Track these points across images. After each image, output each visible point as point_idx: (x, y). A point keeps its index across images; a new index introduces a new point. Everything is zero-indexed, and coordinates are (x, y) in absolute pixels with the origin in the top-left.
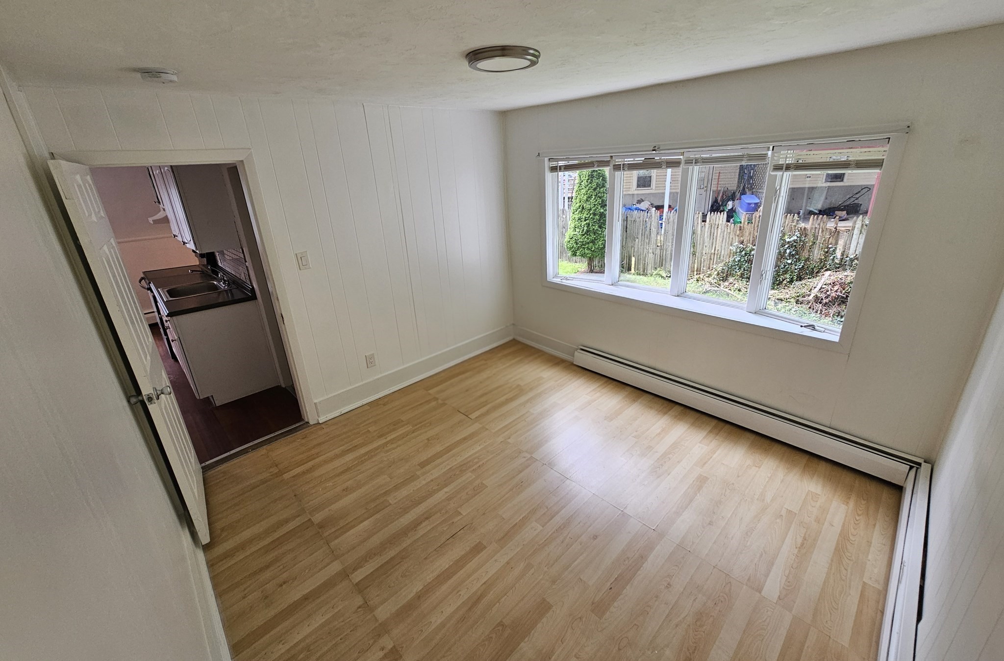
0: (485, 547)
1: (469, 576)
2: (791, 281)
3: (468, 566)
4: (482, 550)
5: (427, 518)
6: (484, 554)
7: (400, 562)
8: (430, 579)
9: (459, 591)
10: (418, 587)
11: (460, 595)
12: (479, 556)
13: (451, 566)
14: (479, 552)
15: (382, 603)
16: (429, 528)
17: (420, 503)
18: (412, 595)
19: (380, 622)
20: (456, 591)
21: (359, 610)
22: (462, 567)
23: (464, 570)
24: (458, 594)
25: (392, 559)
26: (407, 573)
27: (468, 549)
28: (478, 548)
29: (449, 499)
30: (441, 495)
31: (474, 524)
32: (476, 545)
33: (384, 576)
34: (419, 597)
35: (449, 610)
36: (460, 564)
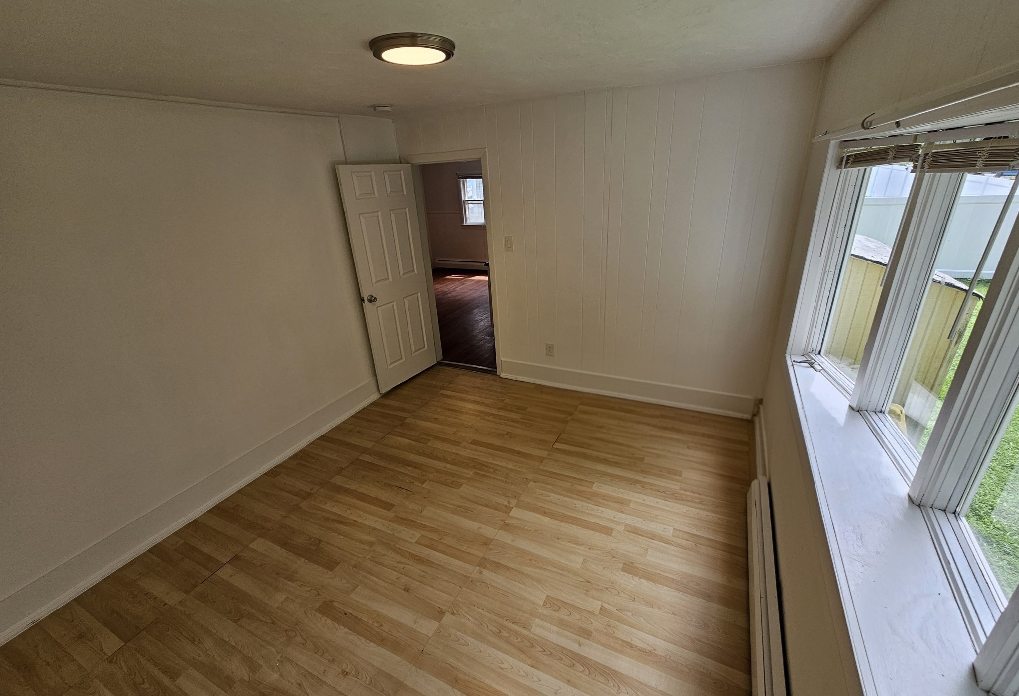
0: (389, 510)
1: (362, 510)
4: (386, 509)
7: (375, 471)
9: (350, 509)
10: (354, 487)
11: (347, 511)
12: (381, 509)
13: (371, 497)
14: (384, 508)
15: (345, 475)
16: (406, 472)
18: (348, 487)
19: (330, 481)
21: (339, 468)
22: (371, 503)
23: (368, 505)
24: (348, 509)
25: (378, 466)
27: (388, 501)
28: (388, 506)
31: (414, 495)
32: (391, 504)
33: (363, 469)
35: (336, 509)
36: (375, 501)
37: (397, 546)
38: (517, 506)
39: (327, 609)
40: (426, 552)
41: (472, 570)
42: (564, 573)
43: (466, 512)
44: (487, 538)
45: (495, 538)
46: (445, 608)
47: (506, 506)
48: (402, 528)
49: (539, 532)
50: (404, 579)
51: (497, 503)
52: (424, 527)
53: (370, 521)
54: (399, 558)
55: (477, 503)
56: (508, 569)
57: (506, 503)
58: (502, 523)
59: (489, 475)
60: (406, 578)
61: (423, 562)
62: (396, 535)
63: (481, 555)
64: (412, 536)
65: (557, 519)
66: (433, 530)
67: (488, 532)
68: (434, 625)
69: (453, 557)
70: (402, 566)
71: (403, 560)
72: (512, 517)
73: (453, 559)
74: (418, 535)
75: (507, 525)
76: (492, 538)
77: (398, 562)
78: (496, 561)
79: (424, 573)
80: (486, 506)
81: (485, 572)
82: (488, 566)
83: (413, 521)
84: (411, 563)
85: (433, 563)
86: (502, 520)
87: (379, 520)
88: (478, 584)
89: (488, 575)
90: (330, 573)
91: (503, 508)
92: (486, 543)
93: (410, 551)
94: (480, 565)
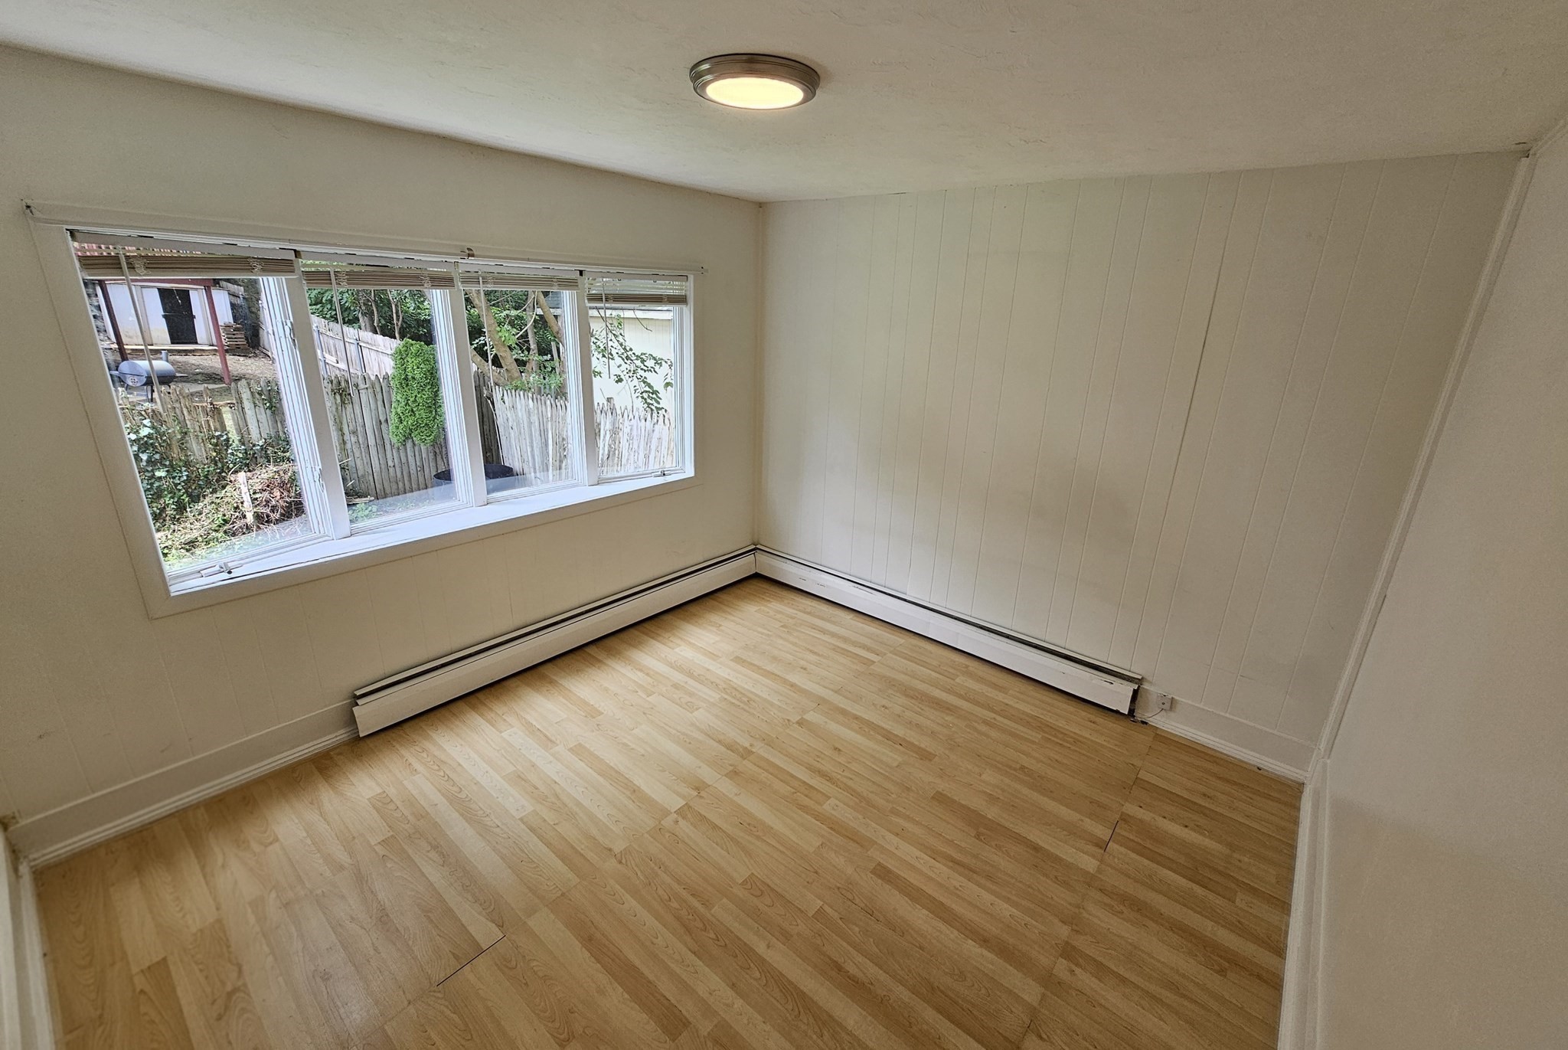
0: (879, 864)
1: (930, 879)
2: (181, 508)
3: (915, 882)
4: (885, 868)
5: (839, 968)
6: (891, 864)
7: (942, 992)
8: (952, 933)
9: (955, 887)
10: (972, 948)
11: (960, 886)
12: (895, 870)
13: (924, 907)
14: (889, 871)
15: (1017, 998)
16: (860, 959)
17: (803, 995)
18: (985, 952)
19: (1043, 990)
20: (957, 892)
21: (1045, 1036)
22: (919, 890)
23: (924, 888)
24: (960, 888)
25: (939, 1010)
26: (956, 972)
27: (887, 887)
28: (883, 873)
29: (786, 936)
30: (778, 957)
31: (838, 885)
32: (879, 876)
33: (975, 1012)
34: (984, 941)
35: (987, 897)
36: (914, 895)
37: (857, 801)
38: (666, 813)
39: (925, 756)
40: (815, 782)
41: (760, 749)
42: (663, 725)
43: (749, 824)
44: (731, 779)
45: (720, 776)
46: (796, 726)
47: (683, 818)
48: (851, 824)
49: (661, 768)
50: (842, 760)
51: (695, 827)
52: (819, 817)
53: (908, 851)
54: (850, 783)
55: (728, 836)
56: (720, 742)
57: (682, 823)
58: (703, 794)
59: (684, 893)
60: (840, 760)
61: (819, 772)
62: (860, 817)
63: (745, 762)
64: (835, 808)
65: (627, 778)
66: (803, 808)
67: (726, 787)
68: (808, 717)
69: (781, 768)
70: (845, 774)
71: (845, 780)
72: (683, 797)
73: (782, 766)
74: (827, 807)
75: (697, 789)
76: (724, 777)
77: (851, 779)
78: (729, 752)
79: (818, 759)
80: (715, 827)
81: (747, 745)
82: (741, 750)
83: (834, 830)
84: (835, 774)
85: (806, 768)
86: (701, 797)
87: (892, 849)
88: (757, 736)
89: (745, 742)
90: (940, 790)
91: (689, 816)
92: (734, 774)
93: (837, 789)
94: (751, 753)
